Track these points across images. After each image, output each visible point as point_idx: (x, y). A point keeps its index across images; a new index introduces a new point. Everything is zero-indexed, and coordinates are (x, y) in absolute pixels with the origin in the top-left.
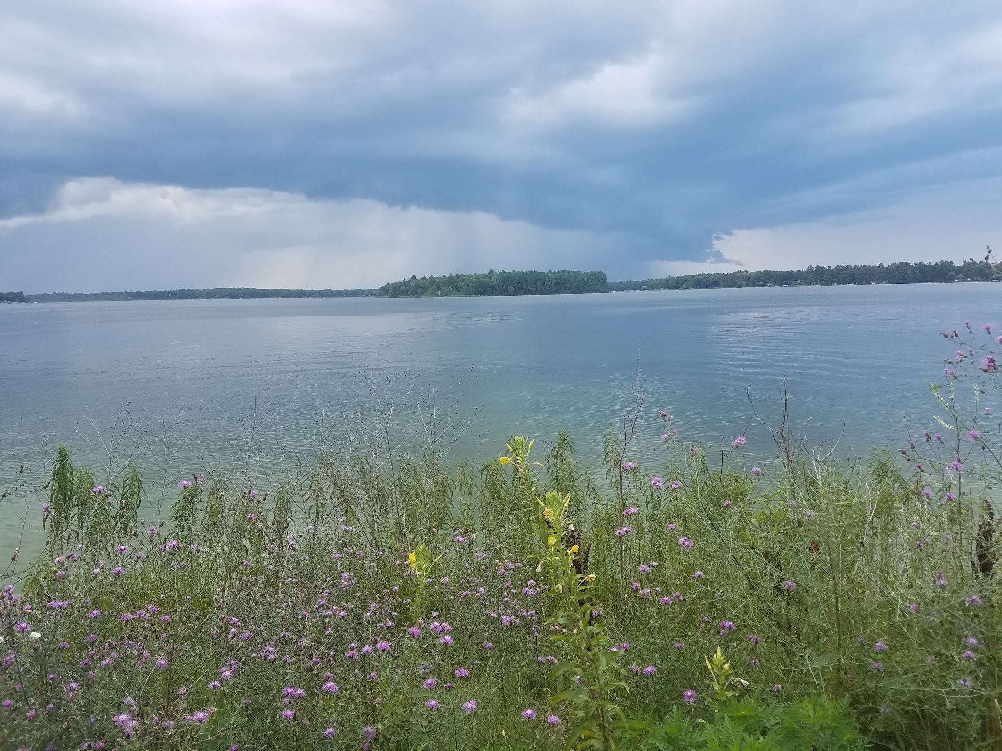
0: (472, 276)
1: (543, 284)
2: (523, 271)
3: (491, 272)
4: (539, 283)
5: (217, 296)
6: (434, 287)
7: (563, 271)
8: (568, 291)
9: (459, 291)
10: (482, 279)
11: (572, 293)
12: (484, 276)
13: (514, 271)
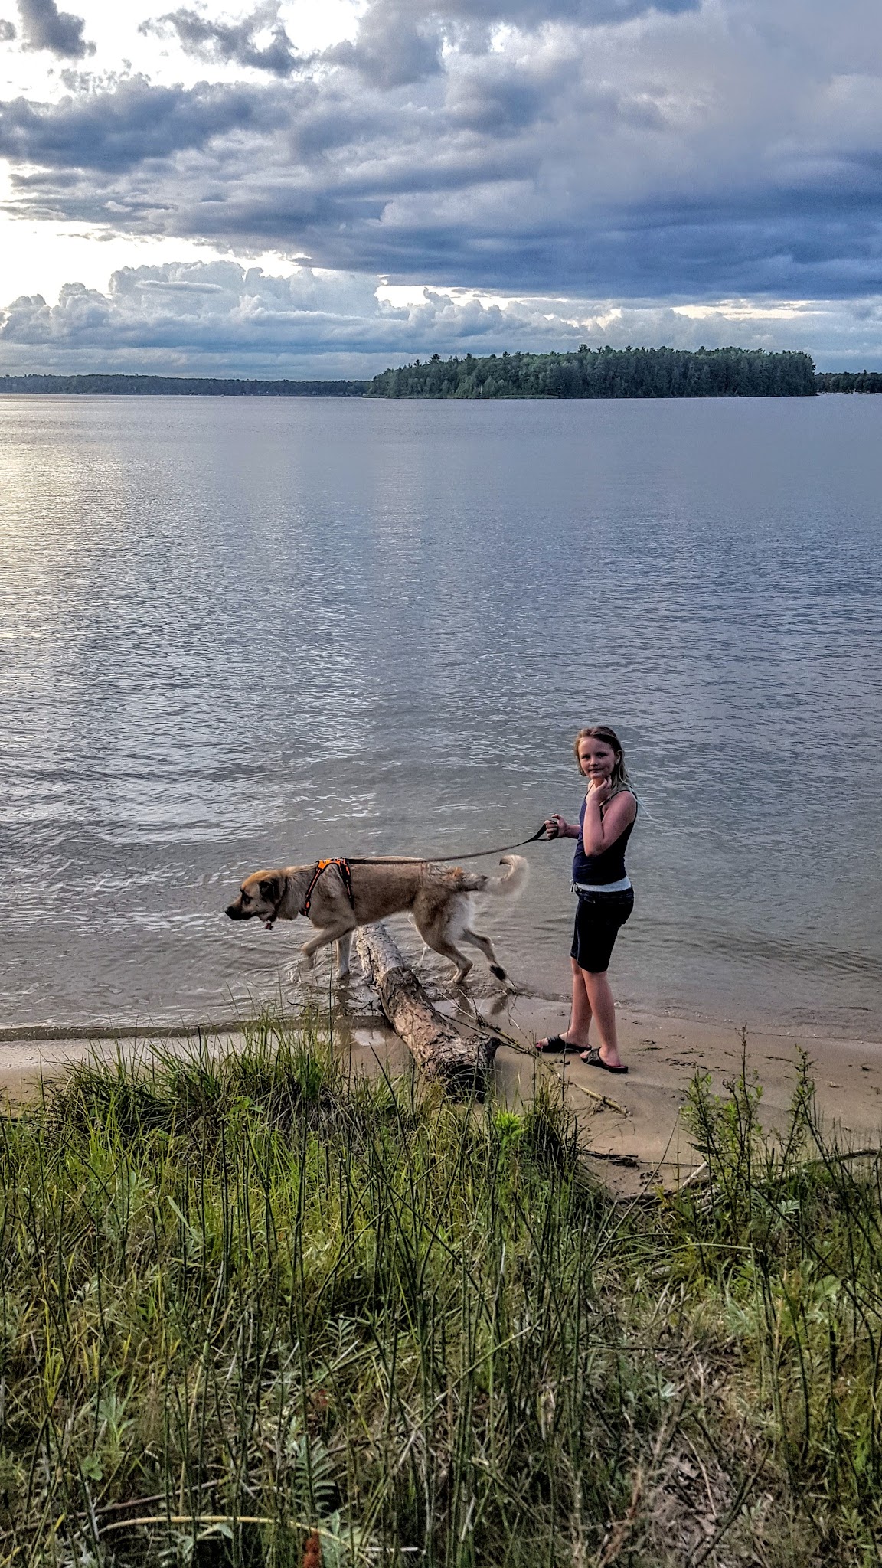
0: (546, 357)
1: (684, 375)
2: (647, 348)
3: (584, 348)
4: (676, 372)
5: (94, 388)
6: (470, 380)
7: (728, 350)
8: (734, 390)
9: (519, 387)
10: (564, 364)
11: (740, 394)
12: (569, 358)
13: (629, 348)
